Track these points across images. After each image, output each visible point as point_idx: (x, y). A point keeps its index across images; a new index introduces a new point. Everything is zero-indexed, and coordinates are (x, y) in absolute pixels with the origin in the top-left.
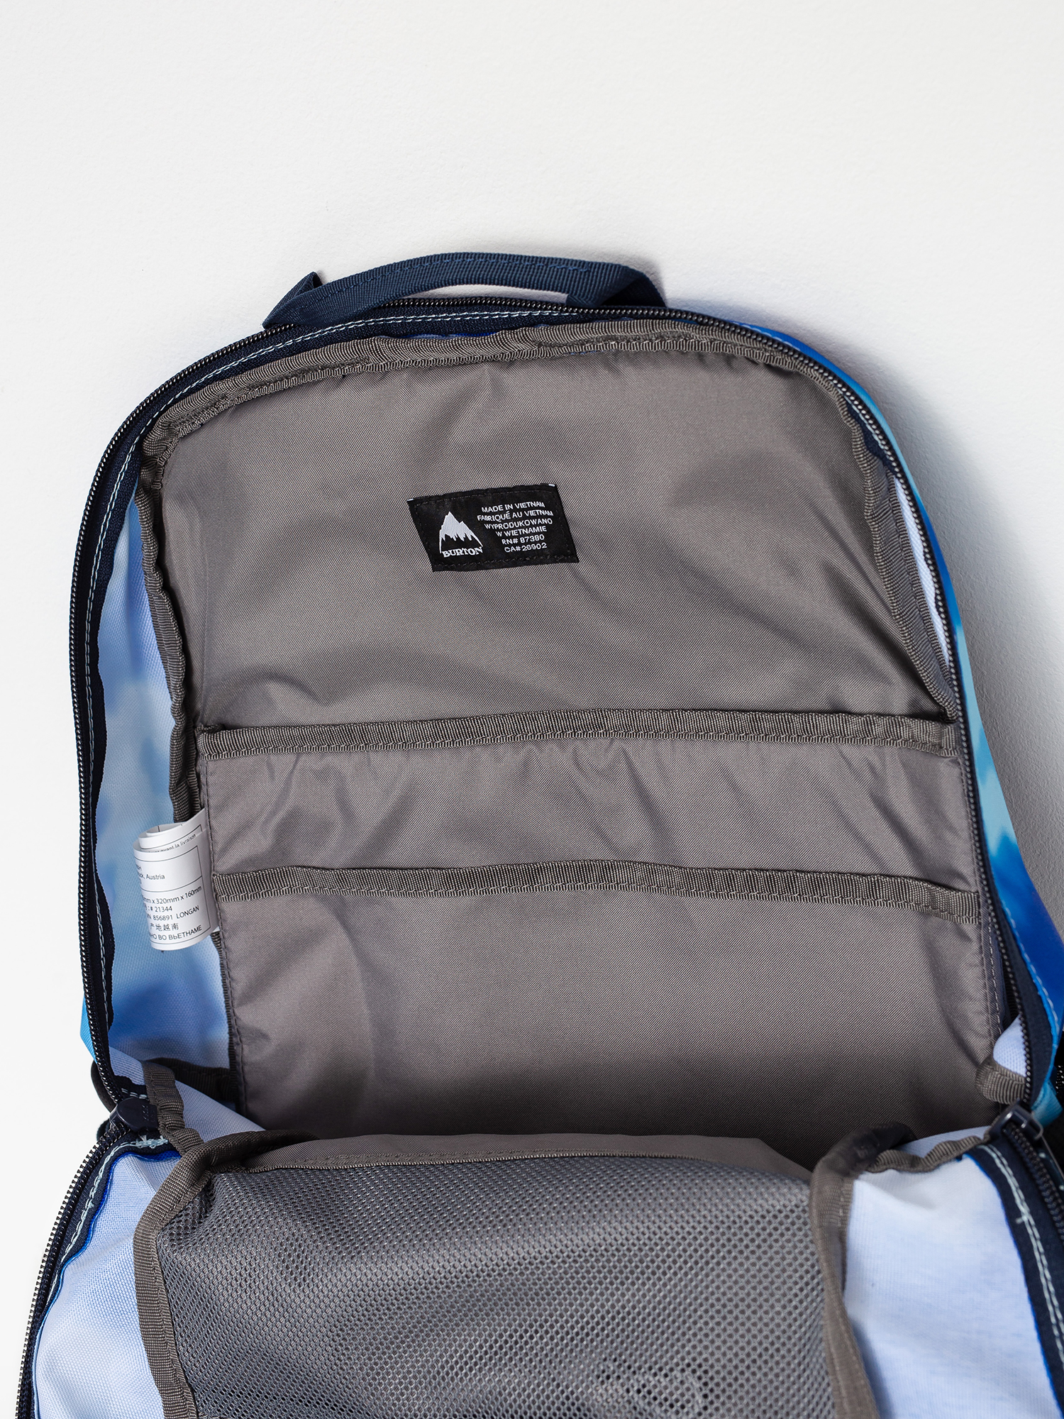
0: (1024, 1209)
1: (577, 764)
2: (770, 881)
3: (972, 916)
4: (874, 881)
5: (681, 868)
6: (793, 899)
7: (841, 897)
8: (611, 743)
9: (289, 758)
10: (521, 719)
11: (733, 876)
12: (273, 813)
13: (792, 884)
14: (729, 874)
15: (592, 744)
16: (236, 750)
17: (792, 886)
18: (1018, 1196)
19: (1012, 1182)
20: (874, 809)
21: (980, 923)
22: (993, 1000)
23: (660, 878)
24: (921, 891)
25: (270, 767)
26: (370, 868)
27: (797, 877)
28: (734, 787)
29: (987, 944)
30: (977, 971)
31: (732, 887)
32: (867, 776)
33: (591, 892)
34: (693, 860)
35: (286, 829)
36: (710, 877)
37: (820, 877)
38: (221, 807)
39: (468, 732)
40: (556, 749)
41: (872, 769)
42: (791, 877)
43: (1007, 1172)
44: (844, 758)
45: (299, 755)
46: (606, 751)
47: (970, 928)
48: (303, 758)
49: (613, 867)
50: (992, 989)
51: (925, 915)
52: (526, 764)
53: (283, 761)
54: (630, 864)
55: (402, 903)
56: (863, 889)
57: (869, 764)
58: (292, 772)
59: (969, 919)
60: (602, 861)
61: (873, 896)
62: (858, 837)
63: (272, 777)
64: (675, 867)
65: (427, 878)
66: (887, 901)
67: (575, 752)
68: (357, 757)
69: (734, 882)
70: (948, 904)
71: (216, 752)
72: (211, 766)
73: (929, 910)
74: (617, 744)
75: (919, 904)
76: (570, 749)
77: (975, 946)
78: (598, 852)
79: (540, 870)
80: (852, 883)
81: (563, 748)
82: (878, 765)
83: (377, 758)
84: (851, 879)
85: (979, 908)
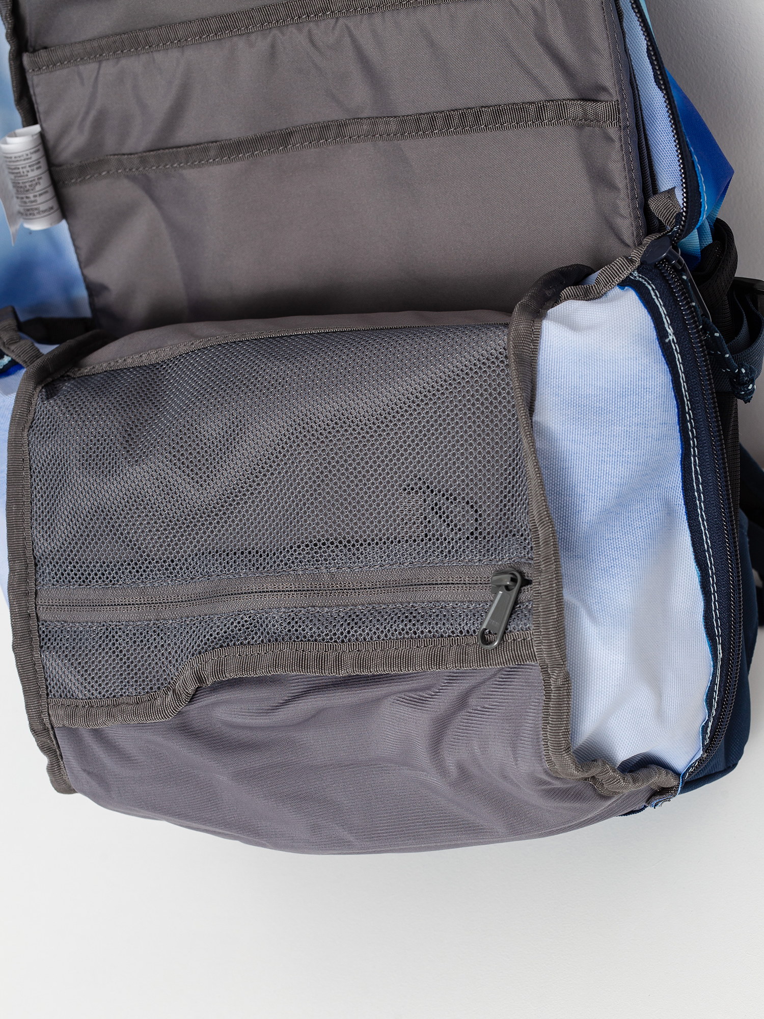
0: (670, 331)
1: (312, 42)
2: (463, 116)
3: (614, 120)
4: (541, 106)
5: (395, 117)
6: (481, 130)
7: (517, 123)
8: (336, 22)
9: (93, 66)
10: (266, 10)
11: (435, 117)
12: (87, 113)
13: (479, 117)
14: (432, 116)
15: (322, 25)
16: (53, 65)
17: (480, 119)
18: (666, 321)
19: (663, 310)
20: (539, 47)
21: (620, 126)
22: (633, 189)
23: (381, 128)
24: (575, 110)
25: (80, 75)
26: (163, 149)
27: (483, 112)
28: (432, 44)
29: (626, 143)
30: (620, 165)
31: (435, 127)
32: (532, 18)
33: (331, 148)
34: (405, 108)
35: (99, 124)
36: (418, 120)
37: (500, 109)
38: (47, 113)
39: (226, 25)
40: (295, 31)
41: (535, 11)
42: (478, 112)
43: (659, 302)
44: (513, 6)
45: (100, 62)
46: (334, 28)
47: (613, 132)
48: (104, 64)
49: (345, 125)
50: (631, 179)
51: (580, 127)
52: (273, 46)
53: (88, 69)
54: (358, 120)
55: (191, 174)
56: (532, 113)
57: (533, 8)
58: (97, 78)
59: (612, 123)
60: (337, 120)
61: (541, 118)
62: (528, 72)
63: (83, 84)
64: (391, 117)
65: (206, 150)
66: (551, 121)
67: (309, 31)
68: (144, 58)
69: (436, 123)
70: (596, 114)
71: (38, 68)
72: (36, 79)
73: (583, 123)
74: (341, 21)
75: (575, 120)
76: (305, 30)
77: (617, 145)
78: (333, 114)
79: (291, 134)
80: (524, 110)
81: (300, 30)
82: (539, 9)
83: (159, 56)
84: (523, 107)
85: (619, 114)
